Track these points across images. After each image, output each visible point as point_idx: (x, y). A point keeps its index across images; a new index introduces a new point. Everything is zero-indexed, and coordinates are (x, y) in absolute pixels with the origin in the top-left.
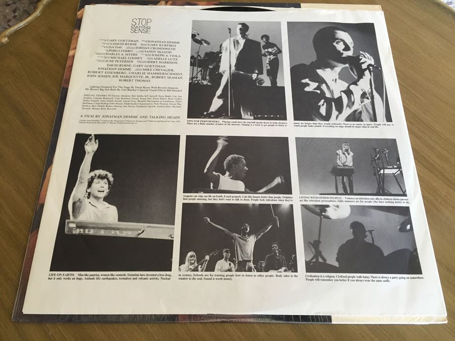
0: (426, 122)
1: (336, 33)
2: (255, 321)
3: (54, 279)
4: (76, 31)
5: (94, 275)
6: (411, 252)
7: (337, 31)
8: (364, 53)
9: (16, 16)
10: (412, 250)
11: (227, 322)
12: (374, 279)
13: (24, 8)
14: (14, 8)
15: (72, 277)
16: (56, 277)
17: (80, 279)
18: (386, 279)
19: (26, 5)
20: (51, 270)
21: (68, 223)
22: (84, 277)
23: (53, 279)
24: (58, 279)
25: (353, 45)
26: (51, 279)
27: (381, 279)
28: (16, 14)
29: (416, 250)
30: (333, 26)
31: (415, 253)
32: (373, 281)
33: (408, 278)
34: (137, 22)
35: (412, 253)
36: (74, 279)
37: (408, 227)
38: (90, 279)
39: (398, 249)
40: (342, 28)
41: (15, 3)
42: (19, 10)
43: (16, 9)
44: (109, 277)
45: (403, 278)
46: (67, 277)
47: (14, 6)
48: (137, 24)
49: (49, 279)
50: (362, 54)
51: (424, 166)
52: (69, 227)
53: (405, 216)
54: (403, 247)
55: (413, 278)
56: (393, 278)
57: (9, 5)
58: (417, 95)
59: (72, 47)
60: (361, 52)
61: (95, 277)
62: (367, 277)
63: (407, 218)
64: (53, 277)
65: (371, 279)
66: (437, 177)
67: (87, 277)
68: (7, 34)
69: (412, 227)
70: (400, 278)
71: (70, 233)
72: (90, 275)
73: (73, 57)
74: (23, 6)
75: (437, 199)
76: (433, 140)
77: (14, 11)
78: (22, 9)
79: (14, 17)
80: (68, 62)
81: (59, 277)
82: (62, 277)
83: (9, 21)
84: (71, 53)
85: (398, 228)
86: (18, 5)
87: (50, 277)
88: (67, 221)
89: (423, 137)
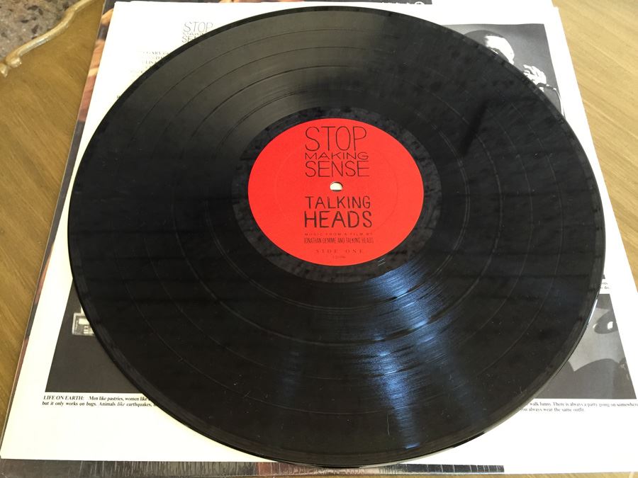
1: (487, 39)
2: (382, 473)
3: (52, 404)
4: (99, 42)
5: (114, 399)
6: (616, 363)
7: (488, 37)
8: (529, 67)
10: (618, 361)
11: (336, 474)
12: (558, 407)
15: (79, 402)
16: (55, 401)
17: (92, 405)
18: (578, 407)
20: (47, 390)
21: (78, 318)
22: (98, 402)
23: (49, 404)
24: (58, 404)
25: (513, 55)
26: (47, 404)
27: (569, 407)
29: (624, 361)
30: (483, 29)
31: (623, 366)
32: (556, 409)
33: (614, 405)
34: (192, 27)
35: (617, 366)
36: (83, 404)
37: (610, 325)
38: (108, 404)
39: (594, 360)
40: (496, 32)
44: (138, 402)
45: (605, 405)
46: (72, 401)
48: (192, 29)
49: (44, 403)
50: (528, 69)
52: (79, 325)
53: (605, 308)
54: (603, 357)
55: (622, 405)
56: (589, 405)
59: (93, 63)
60: (526, 66)
61: (116, 402)
62: (547, 404)
63: (607, 311)
64: (50, 401)
65: (553, 407)
67: (103, 402)
68: (19, 53)
69: (615, 325)
70: (601, 405)
71: (79, 334)
72: (109, 399)
73: (95, 77)
80: (86, 86)
81: (59, 401)
82: (64, 401)
84: (91, 73)
85: (594, 327)
87: (46, 401)
88: (75, 315)
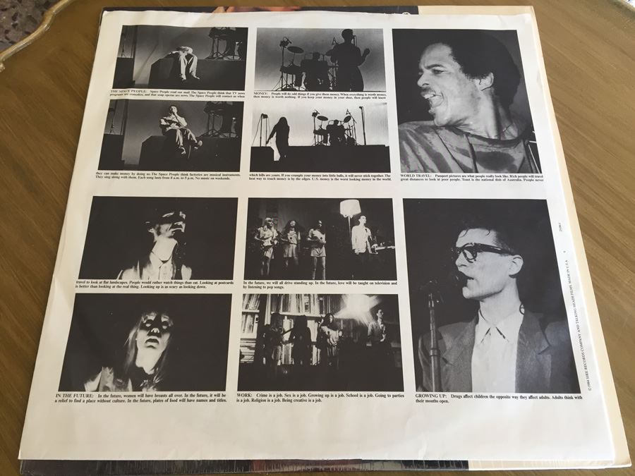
0: (600, 179)
9: (16, 24)
13: (27, 12)
14: (14, 13)
19: (31, 8)
28: (17, 22)
41: (14, 7)
42: (21, 15)
43: (16, 14)
47: (13, 11)
51: (598, 243)
57: (6, 10)
58: (589, 139)
66: (617, 258)
74: (26, 10)
75: (615, 291)
76: (610, 205)
77: (14, 18)
78: (24, 16)
79: (14, 26)
83: (7, 32)
86: (18, 9)
89: (597, 200)
